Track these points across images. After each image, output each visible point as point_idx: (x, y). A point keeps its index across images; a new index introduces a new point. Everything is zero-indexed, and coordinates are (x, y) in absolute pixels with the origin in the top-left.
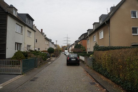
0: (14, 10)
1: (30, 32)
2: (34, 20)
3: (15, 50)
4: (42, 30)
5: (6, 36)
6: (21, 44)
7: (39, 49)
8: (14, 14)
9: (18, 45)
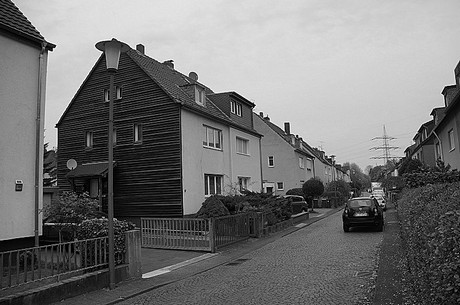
0: (196, 91)
1: (246, 141)
2: (254, 106)
3: (206, 193)
4: (287, 125)
5: (179, 160)
6: (219, 177)
7: (280, 185)
8: (198, 102)
9: (213, 179)
